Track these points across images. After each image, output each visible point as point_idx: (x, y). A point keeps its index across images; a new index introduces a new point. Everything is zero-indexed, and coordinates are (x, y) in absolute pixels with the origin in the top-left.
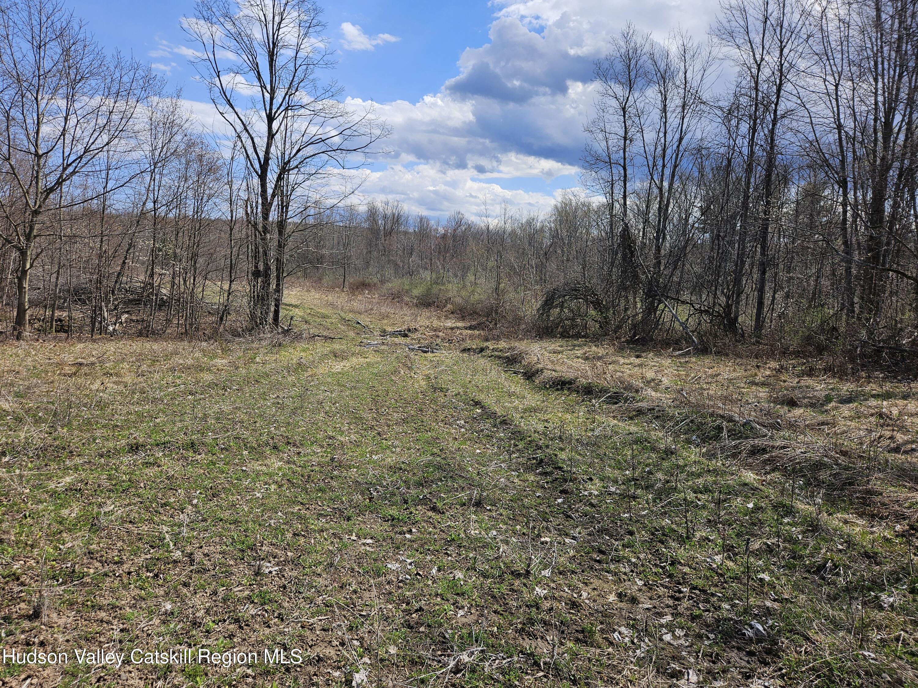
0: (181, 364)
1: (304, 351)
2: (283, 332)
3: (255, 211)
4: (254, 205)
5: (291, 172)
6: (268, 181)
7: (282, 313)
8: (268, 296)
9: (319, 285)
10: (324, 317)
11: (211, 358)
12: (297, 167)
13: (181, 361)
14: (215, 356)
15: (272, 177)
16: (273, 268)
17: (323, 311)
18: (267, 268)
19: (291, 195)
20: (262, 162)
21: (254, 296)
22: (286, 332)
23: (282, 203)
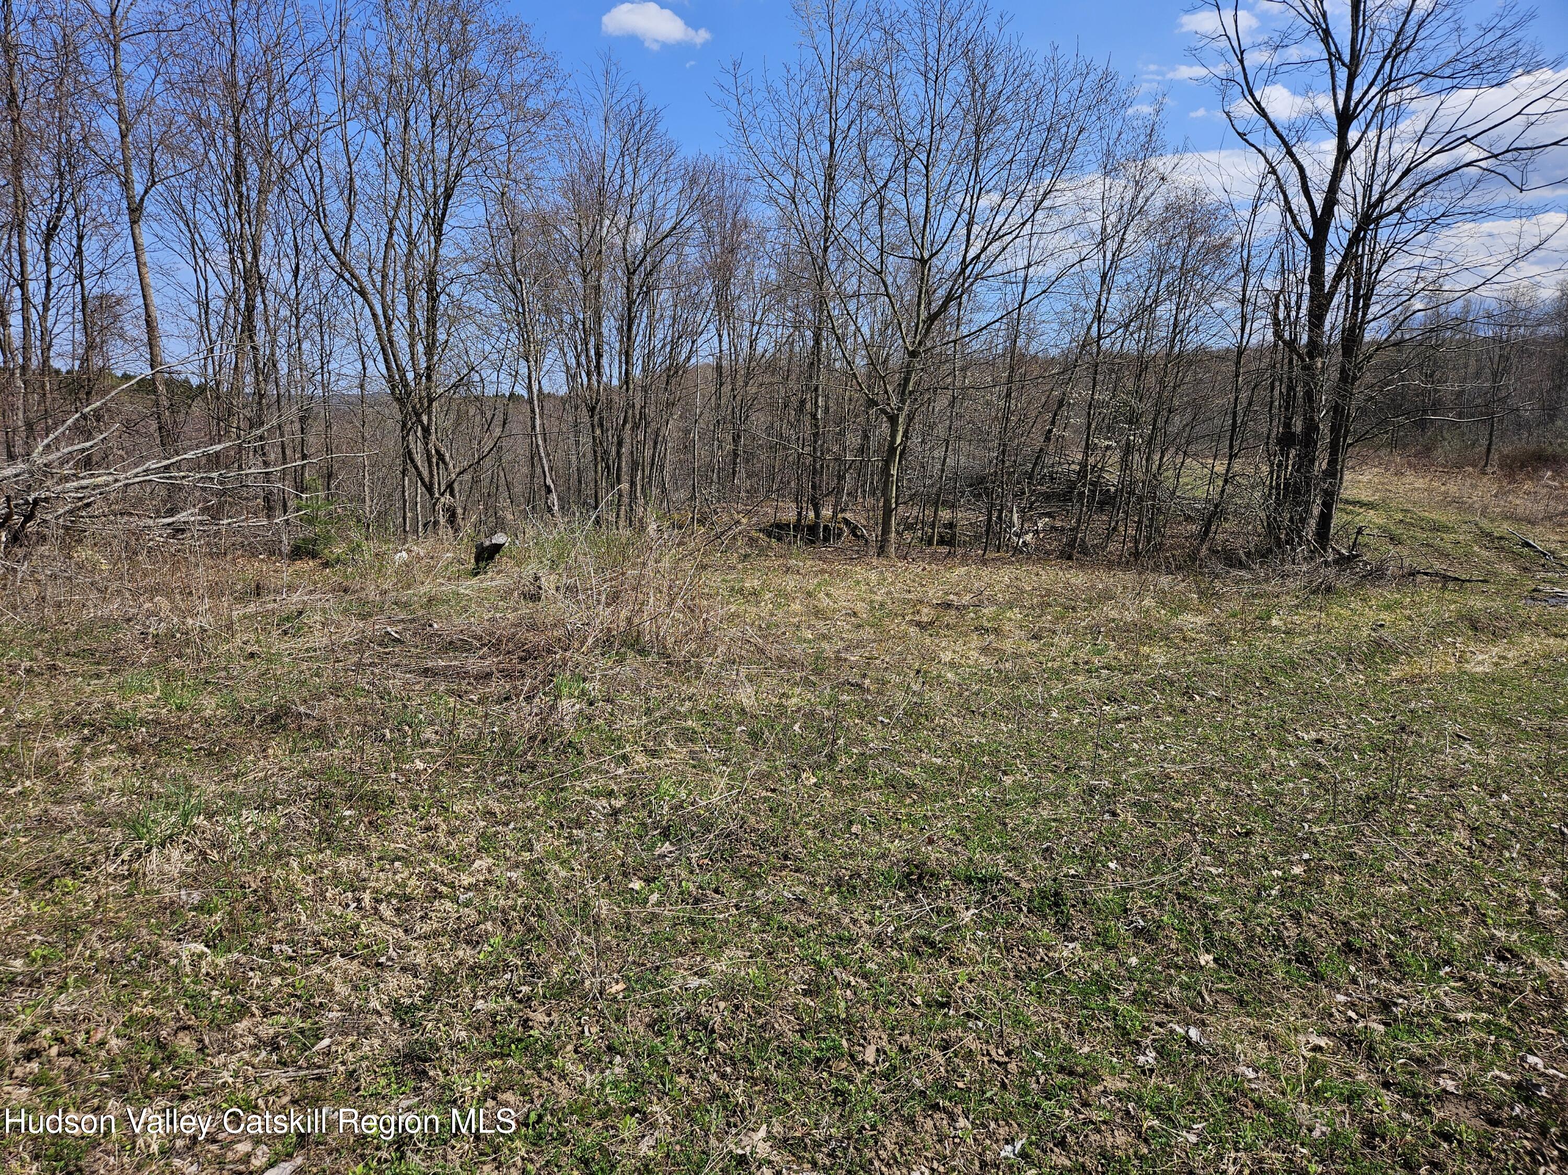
0: (1114, 620)
1: (1388, 608)
2: (1336, 562)
3: (1293, 314)
4: (1293, 303)
5: (1382, 224)
6: (1328, 250)
7: (1338, 519)
8: (1308, 484)
9: (1425, 461)
10: (1437, 528)
11: (1175, 613)
12: (1398, 209)
13: (1114, 614)
14: (1184, 607)
15: (1337, 240)
16: (1324, 428)
17: (1434, 516)
18: (1311, 427)
19: (1378, 271)
20: (1319, 213)
21: (1278, 485)
22: (1343, 562)
23: (1357, 290)
